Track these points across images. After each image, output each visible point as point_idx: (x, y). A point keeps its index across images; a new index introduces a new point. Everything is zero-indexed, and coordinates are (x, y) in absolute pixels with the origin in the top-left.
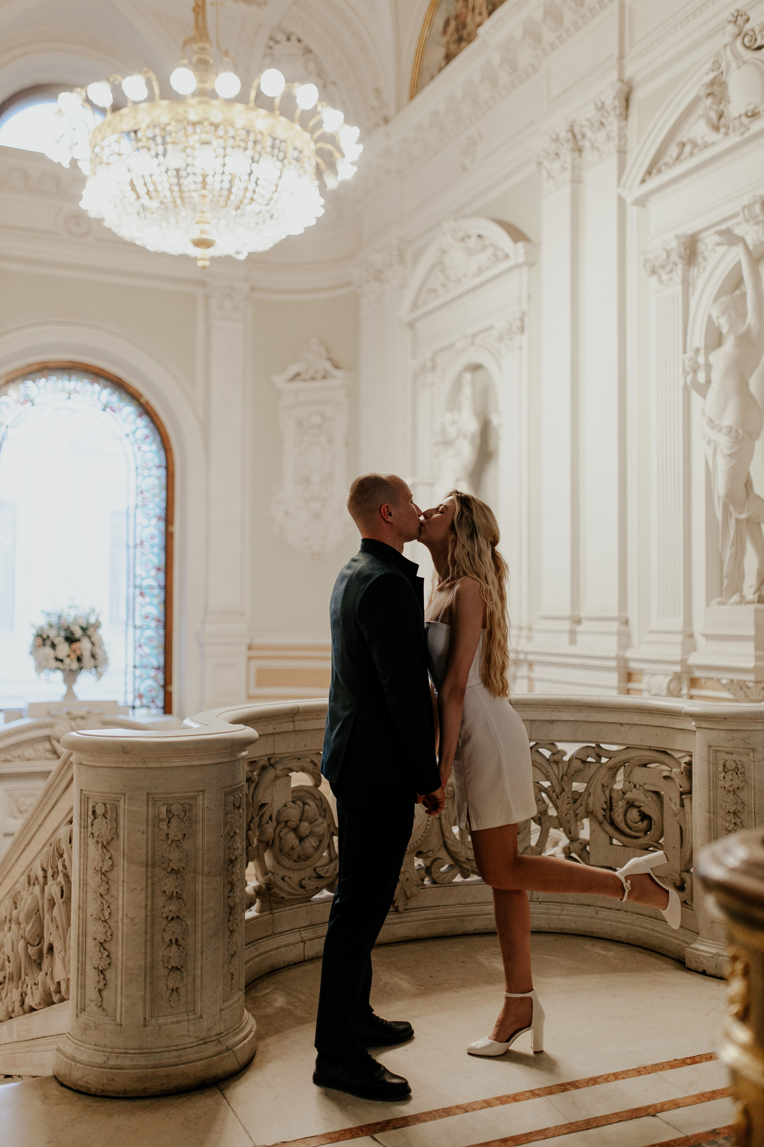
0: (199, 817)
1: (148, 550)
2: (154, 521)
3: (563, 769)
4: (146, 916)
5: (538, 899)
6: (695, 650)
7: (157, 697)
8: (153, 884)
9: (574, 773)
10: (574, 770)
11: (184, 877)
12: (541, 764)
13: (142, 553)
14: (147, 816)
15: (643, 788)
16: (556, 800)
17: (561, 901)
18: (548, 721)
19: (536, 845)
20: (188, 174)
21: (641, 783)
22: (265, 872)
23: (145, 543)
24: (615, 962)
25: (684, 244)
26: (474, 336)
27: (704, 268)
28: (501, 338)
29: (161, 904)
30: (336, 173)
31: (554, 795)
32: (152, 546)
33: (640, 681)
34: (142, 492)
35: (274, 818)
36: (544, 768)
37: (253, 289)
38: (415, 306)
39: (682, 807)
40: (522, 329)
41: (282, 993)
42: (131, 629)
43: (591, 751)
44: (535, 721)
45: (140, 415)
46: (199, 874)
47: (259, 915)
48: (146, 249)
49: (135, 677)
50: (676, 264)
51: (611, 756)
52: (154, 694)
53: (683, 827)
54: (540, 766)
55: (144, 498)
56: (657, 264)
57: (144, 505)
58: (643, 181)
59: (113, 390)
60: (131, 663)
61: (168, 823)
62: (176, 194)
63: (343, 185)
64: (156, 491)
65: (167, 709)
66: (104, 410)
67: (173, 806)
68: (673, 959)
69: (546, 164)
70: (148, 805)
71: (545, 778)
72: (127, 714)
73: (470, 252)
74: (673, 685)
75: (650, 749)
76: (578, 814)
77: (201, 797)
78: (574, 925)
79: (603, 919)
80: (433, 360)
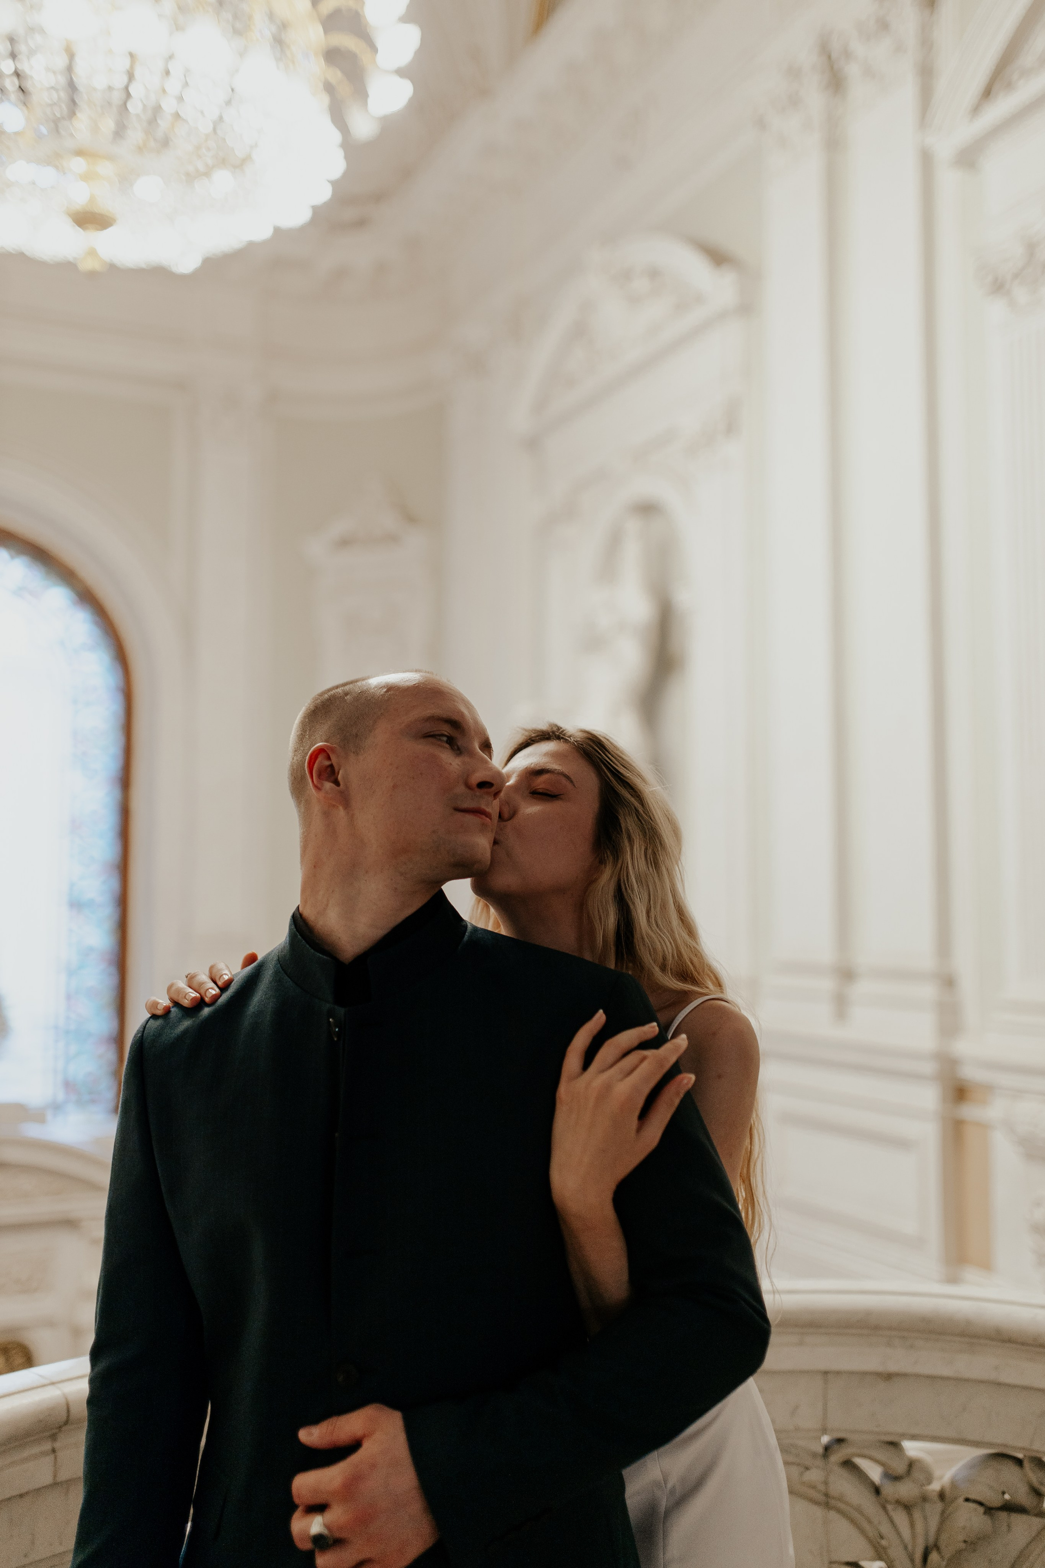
3: (927, 1526)
9: (962, 1546)
10: (961, 1538)
12: (859, 1510)
26: (644, 449)
28: (690, 452)
33: (986, 1104)
36: (870, 1522)
37: (272, 395)
38: (540, 405)
40: (730, 429)
44: (838, 1373)
54: (855, 1515)
56: (1004, 272)
58: (974, 112)
69: (772, 121)
71: (871, 1552)
73: (634, 302)
80: (570, 500)
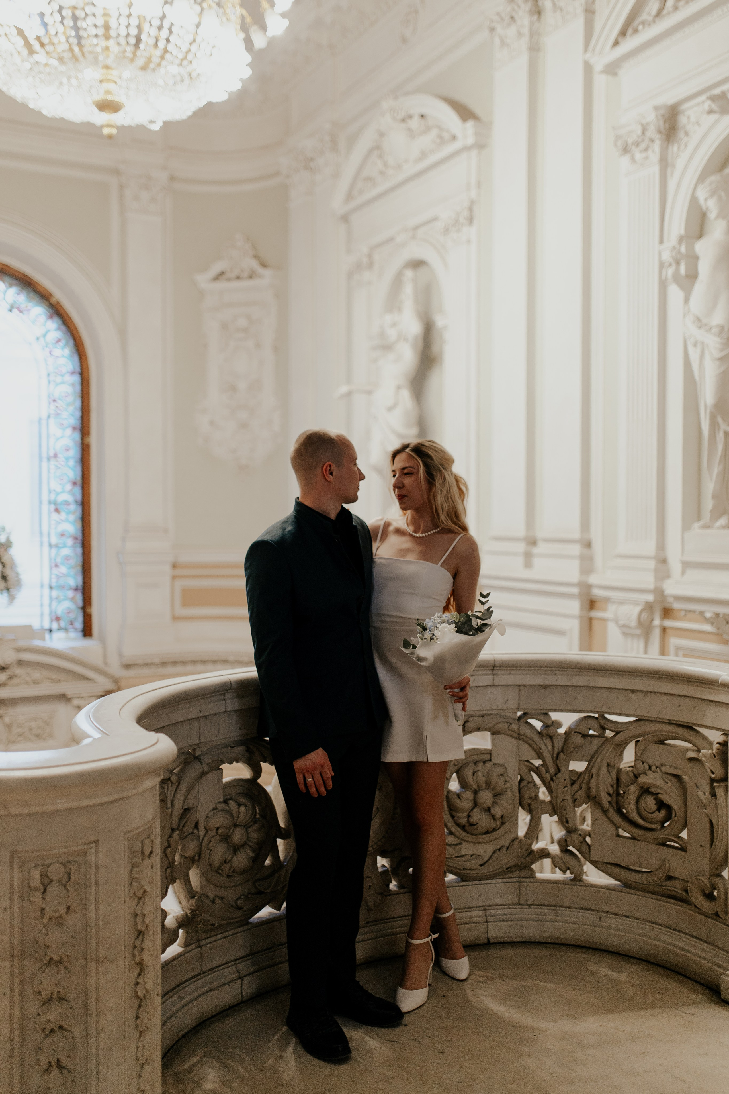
0: (90, 879)
1: (63, 463)
2: (69, 432)
3: (559, 744)
4: (12, 1031)
5: (527, 901)
6: (668, 577)
7: (75, 619)
8: (21, 983)
9: (572, 748)
10: (572, 745)
11: (69, 967)
12: (532, 739)
13: (56, 466)
14: (12, 886)
15: (661, 770)
16: (549, 782)
17: (555, 903)
18: (541, 686)
19: (525, 837)
20: (87, 15)
21: (658, 764)
22: (191, 894)
23: (59, 455)
24: (631, 991)
25: (663, 116)
26: (416, 228)
27: (686, 146)
28: (446, 231)
29: (34, 1012)
30: (264, 28)
31: (548, 777)
32: (67, 459)
33: (605, 610)
34: (54, 401)
35: (201, 825)
36: (536, 743)
37: (172, 179)
38: (349, 196)
39: (712, 796)
40: (471, 220)
41: (214, 1062)
42: (46, 548)
43: (594, 723)
44: (525, 686)
45: (51, 317)
46: (92, 960)
47: (183, 951)
48: (41, 113)
49: (51, 599)
50: (652, 141)
51: (620, 729)
52: (72, 616)
53: (714, 821)
54: (531, 743)
55: (57, 407)
56: (630, 141)
57: (58, 415)
58: (616, 43)
59: (19, 288)
60: (46, 582)
61: (43, 893)
62: (74, 41)
63: (272, 42)
64: (70, 399)
65: (87, 631)
66: (10, 311)
67: (50, 867)
68: (702, 984)
69: (499, 29)
70: (12, 869)
71: (535, 755)
72: (43, 639)
73: (411, 134)
74: (645, 616)
75: (670, 723)
76: (576, 799)
77: (93, 851)
78: (571, 934)
79: (608, 928)
80: (370, 256)
